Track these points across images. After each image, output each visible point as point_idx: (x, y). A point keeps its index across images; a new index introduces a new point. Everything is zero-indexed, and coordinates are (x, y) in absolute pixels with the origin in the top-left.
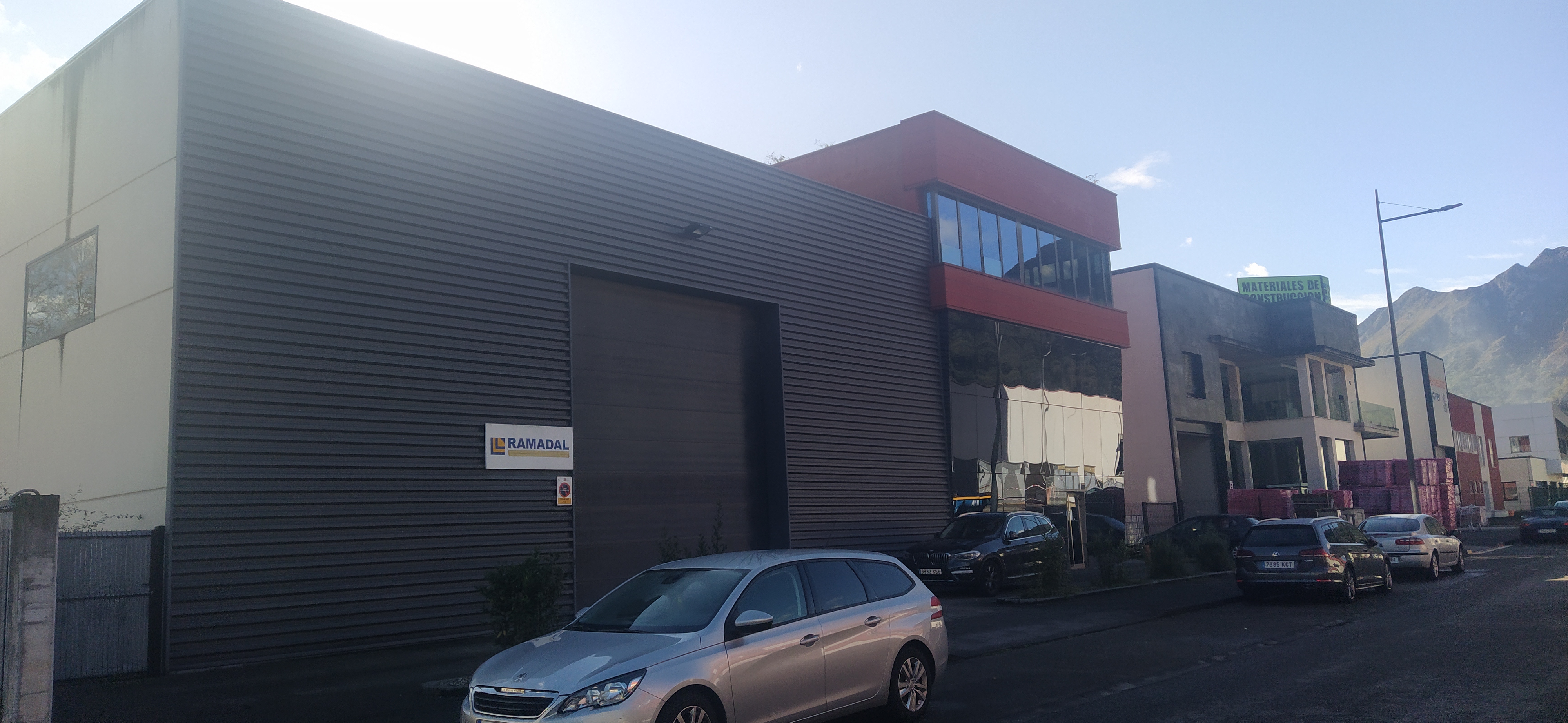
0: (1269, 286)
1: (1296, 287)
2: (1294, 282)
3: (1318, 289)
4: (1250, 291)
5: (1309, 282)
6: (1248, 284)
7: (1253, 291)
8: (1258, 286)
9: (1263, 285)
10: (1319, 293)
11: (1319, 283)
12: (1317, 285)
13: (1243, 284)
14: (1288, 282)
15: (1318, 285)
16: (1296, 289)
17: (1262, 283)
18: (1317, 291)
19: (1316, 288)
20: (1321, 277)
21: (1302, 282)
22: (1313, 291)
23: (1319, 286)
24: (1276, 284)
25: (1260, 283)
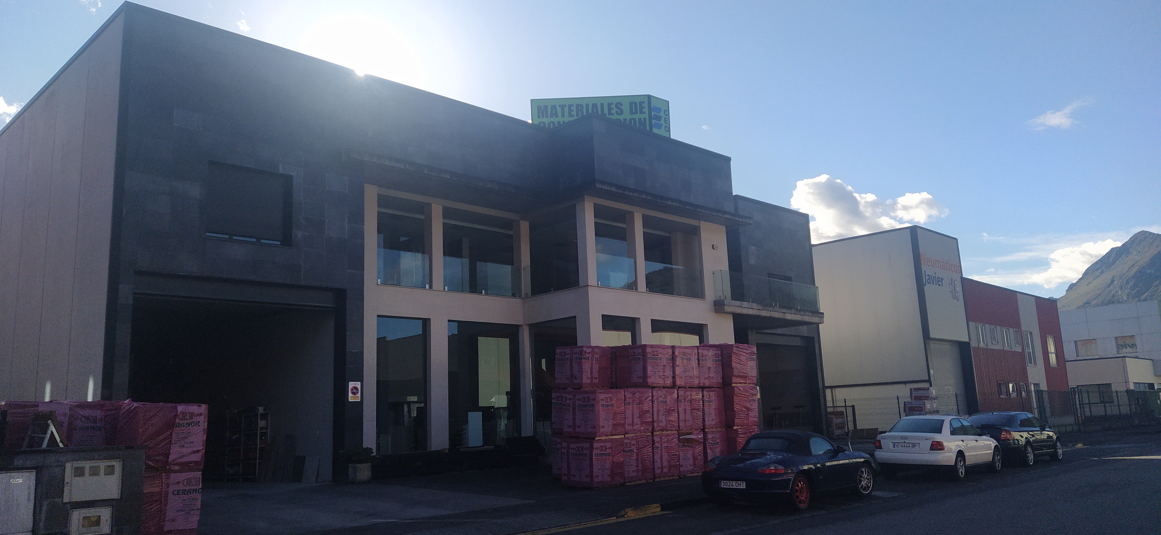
0: (575, 111)
1: (612, 112)
2: (609, 105)
3: (644, 113)
4: (547, 117)
5: (631, 103)
6: (546, 107)
7: (551, 116)
8: (559, 110)
9: (566, 109)
10: (645, 119)
11: (646, 105)
12: (642, 108)
13: (539, 108)
14: (602, 105)
15: (644, 107)
16: (613, 114)
17: (565, 106)
18: (642, 116)
19: (642, 112)
20: (649, 97)
21: (621, 104)
22: (637, 116)
23: (646, 110)
24: (585, 107)
25: (562, 107)
